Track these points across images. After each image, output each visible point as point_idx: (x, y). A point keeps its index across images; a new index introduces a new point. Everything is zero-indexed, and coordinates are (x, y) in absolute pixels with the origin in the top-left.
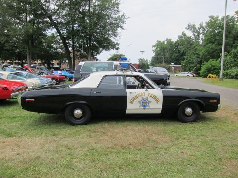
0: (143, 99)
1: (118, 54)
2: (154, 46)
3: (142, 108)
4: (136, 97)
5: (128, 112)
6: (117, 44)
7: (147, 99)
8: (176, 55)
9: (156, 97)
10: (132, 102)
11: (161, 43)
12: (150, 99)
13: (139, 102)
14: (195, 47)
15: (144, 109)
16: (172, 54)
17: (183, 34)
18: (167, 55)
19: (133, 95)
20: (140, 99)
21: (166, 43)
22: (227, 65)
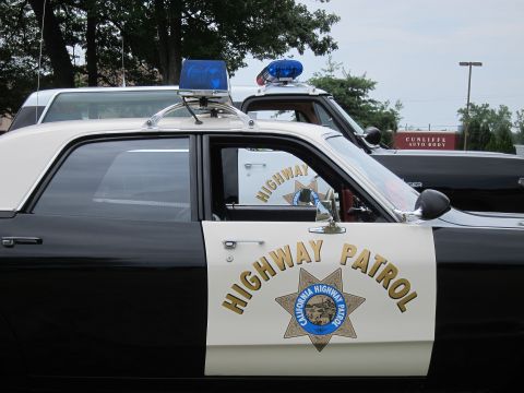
0: (307, 280)
1: (339, 75)
3: (306, 339)
4: (266, 270)
5: (215, 365)
6: (325, 22)
7: (335, 280)
9: (392, 270)
10: (235, 305)
12: (354, 283)
13: (282, 301)
15: (320, 347)
19: (246, 259)
20: (287, 283)
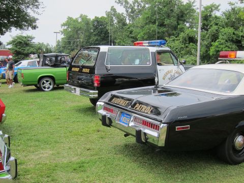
2: (64, 25)
8: (95, 38)
11: (74, 21)
14: (129, 28)
16: (89, 37)
17: (111, 9)
18: (82, 38)
21: (80, 20)
22: (177, 52)
